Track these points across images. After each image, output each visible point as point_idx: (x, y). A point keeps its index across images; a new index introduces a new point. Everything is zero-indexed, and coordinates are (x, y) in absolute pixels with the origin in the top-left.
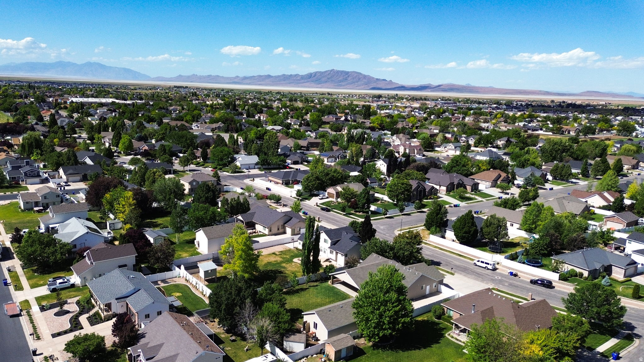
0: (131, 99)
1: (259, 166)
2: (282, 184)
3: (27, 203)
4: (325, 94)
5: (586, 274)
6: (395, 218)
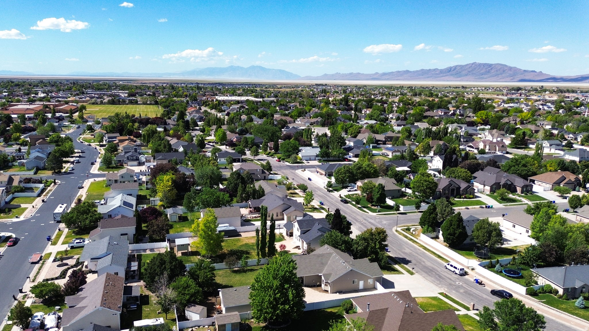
0: (268, 97)
1: (319, 158)
2: (325, 175)
3: (109, 180)
4: (459, 88)
5: (561, 292)
6: (408, 214)
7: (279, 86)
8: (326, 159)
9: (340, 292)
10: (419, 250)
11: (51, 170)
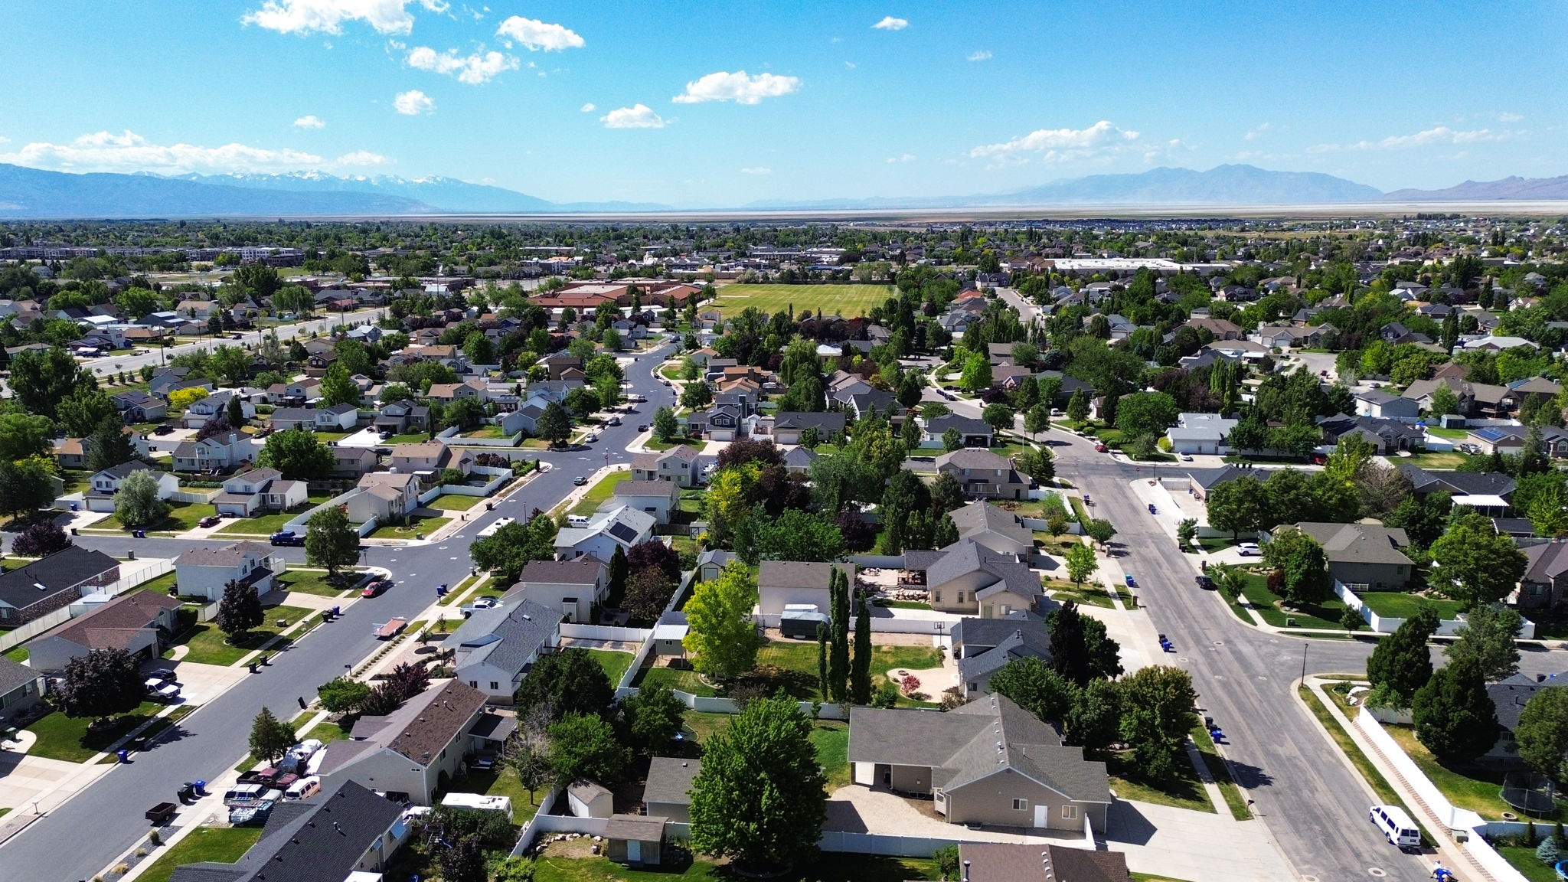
0: (1224, 259)
1: (1229, 449)
3: (638, 471)
7: (1286, 225)
8: (1250, 452)
9: (974, 824)
10: (1331, 753)
11: (547, 438)
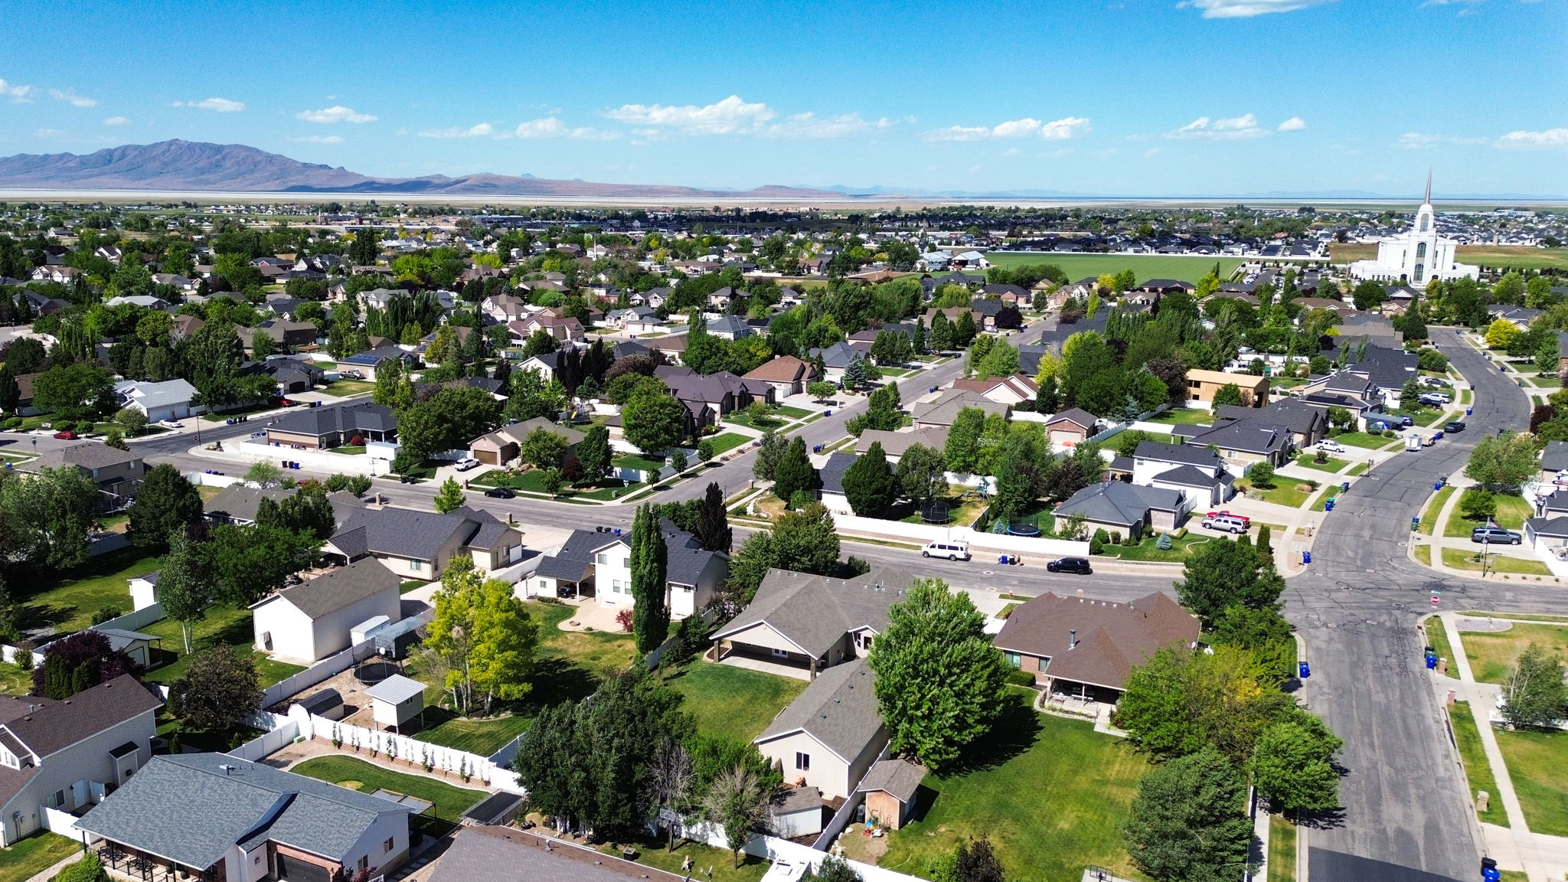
1: (202, 408)
2: (320, 446)
4: (177, 206)
5: (1125, 534)
